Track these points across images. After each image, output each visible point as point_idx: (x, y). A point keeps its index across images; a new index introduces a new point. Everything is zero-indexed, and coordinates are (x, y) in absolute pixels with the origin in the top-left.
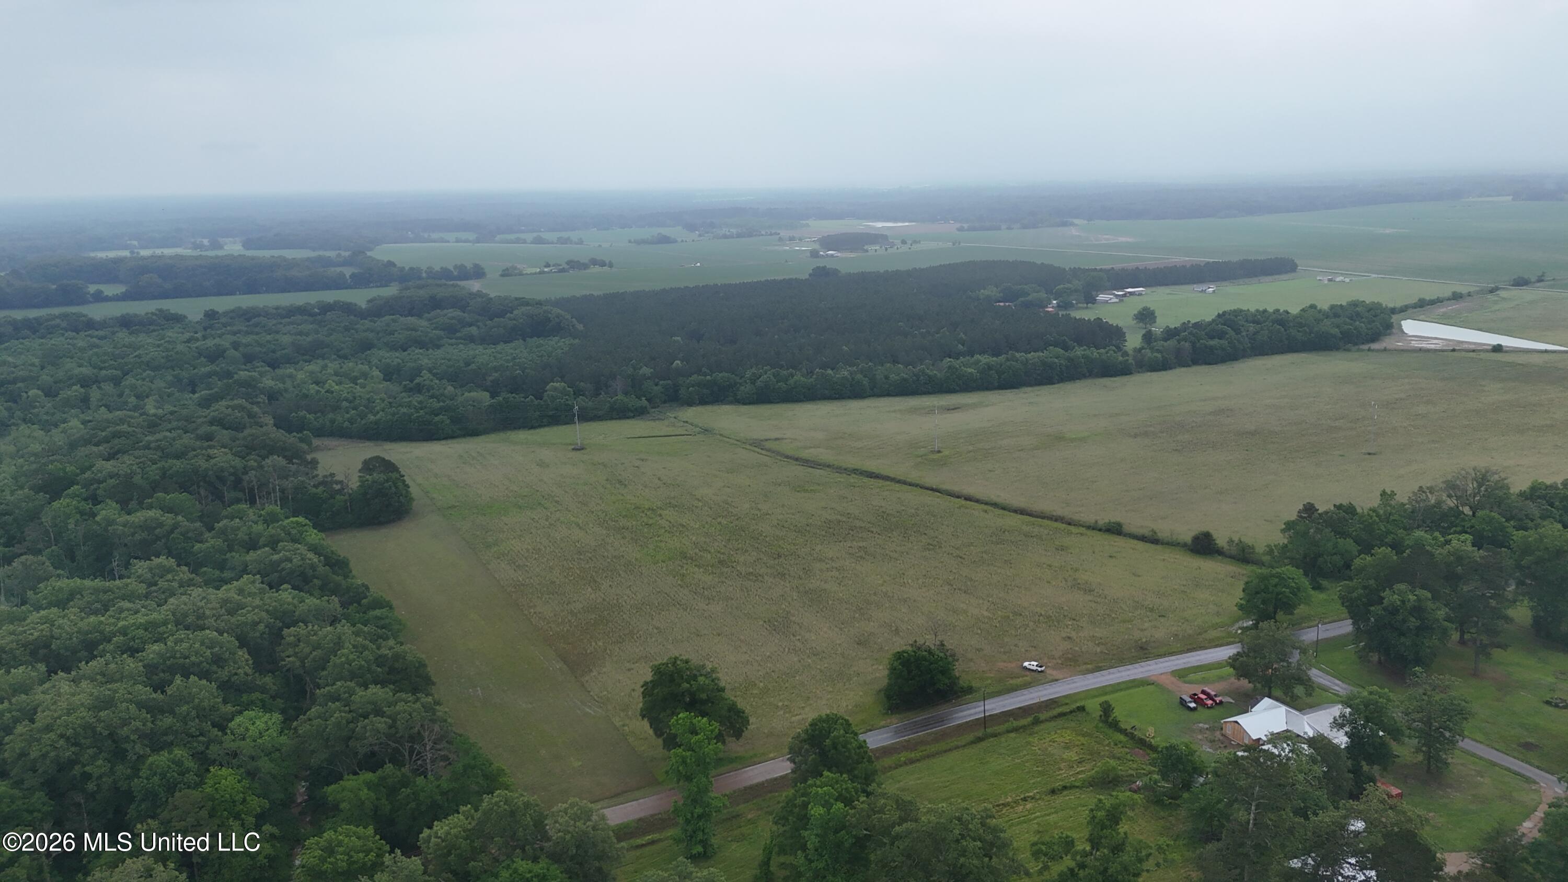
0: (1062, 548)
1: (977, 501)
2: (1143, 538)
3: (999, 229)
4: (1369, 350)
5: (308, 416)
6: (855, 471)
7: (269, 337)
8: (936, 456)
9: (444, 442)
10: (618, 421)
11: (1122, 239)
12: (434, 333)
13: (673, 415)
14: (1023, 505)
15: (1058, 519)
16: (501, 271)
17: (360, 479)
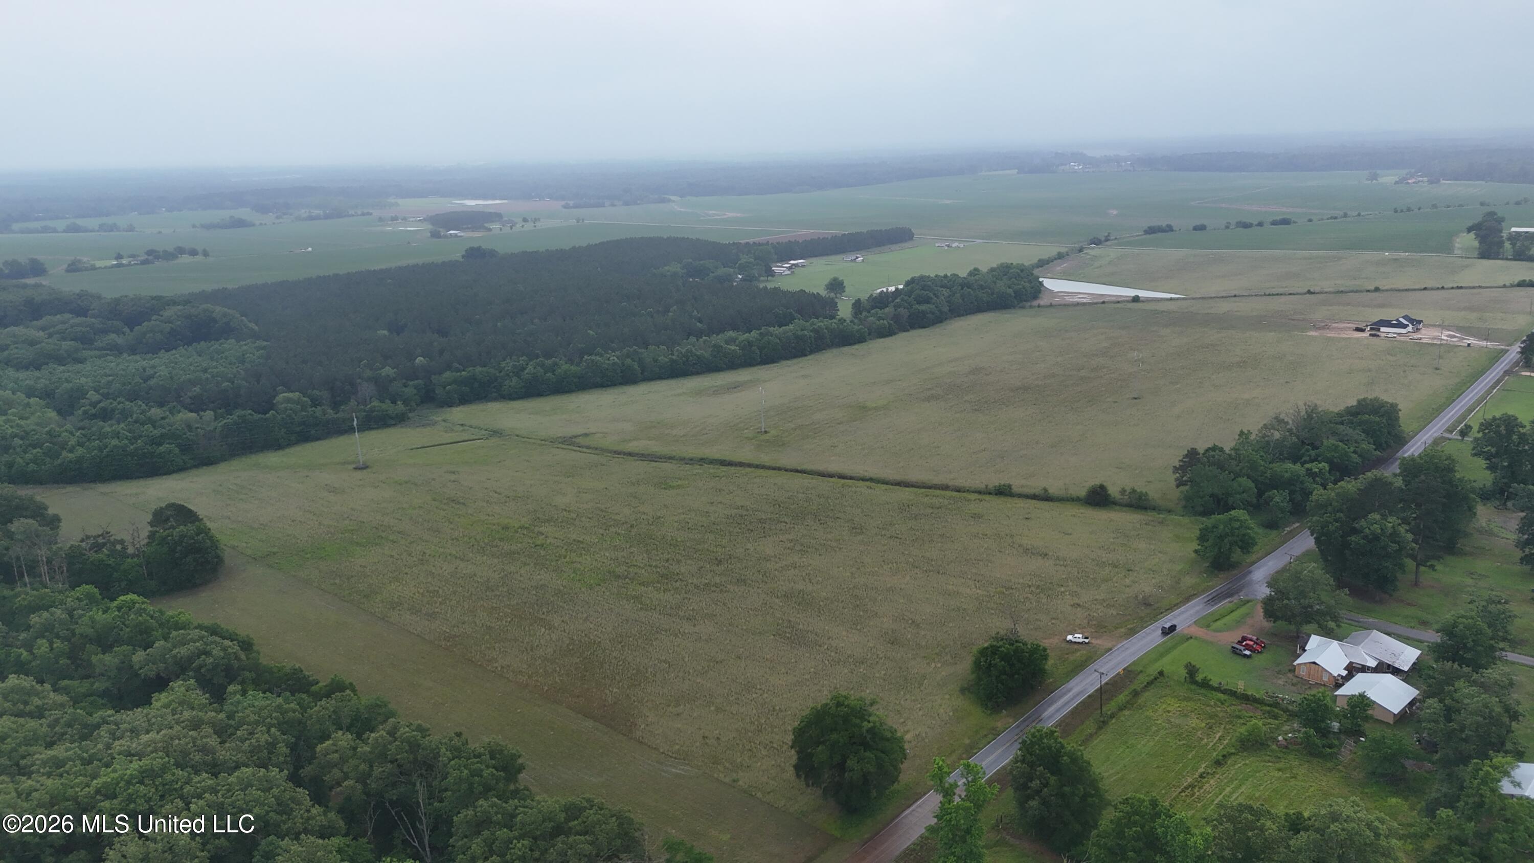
1: (851, 478)
2: (1034, 497)
3: (603, 205)
4: (1038, 307)
12: (67, 345)
13: (440, 419)
14: (898, 477)
15: (945, 488)
16: (65, 266)
17: (152, 536)
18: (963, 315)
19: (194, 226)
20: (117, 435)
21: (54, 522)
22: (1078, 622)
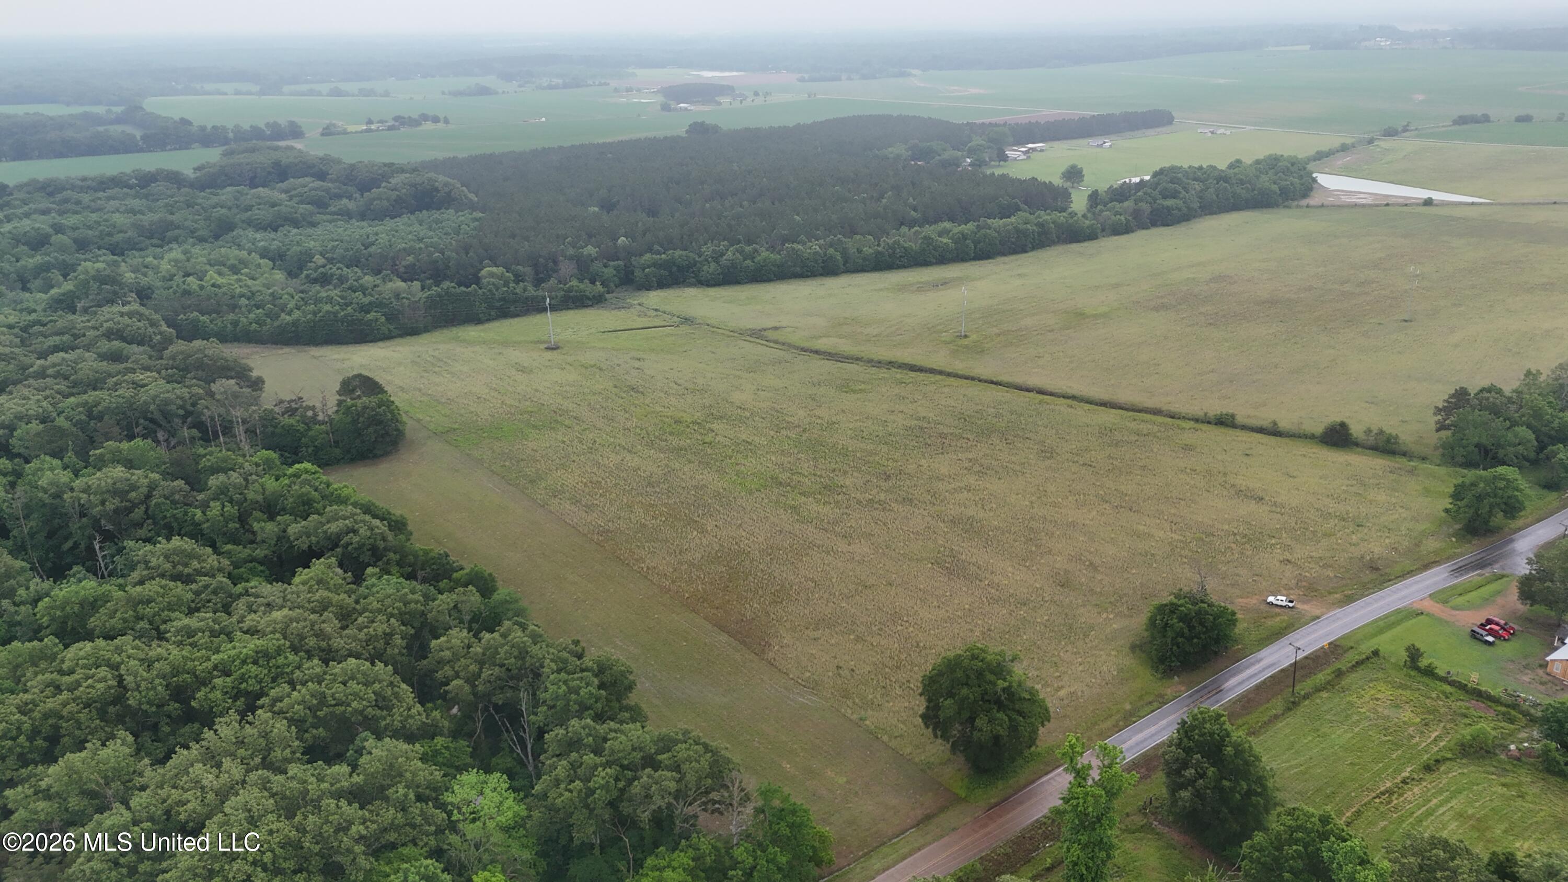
0: (1188, 448)
1: (1052, 394)
2: (1260, 430)
3: (838, 79)
4: (1308, 206)
5: (201, 318)
6: (891, 364)
7: (94, 217)
8: (966, 342)
9: (380, 344)
10: (576, 311)
11: (974, 91)
12: (304, 208)
13: (636, 302)
14: (1105, 396)
15: (1157, 412)
16: (321, 130)
17: (340, 403)
18: (1215, 213)
19: (443, 93)
20: (330, 300)
21: (257, 384)
22: (1285, 581)
